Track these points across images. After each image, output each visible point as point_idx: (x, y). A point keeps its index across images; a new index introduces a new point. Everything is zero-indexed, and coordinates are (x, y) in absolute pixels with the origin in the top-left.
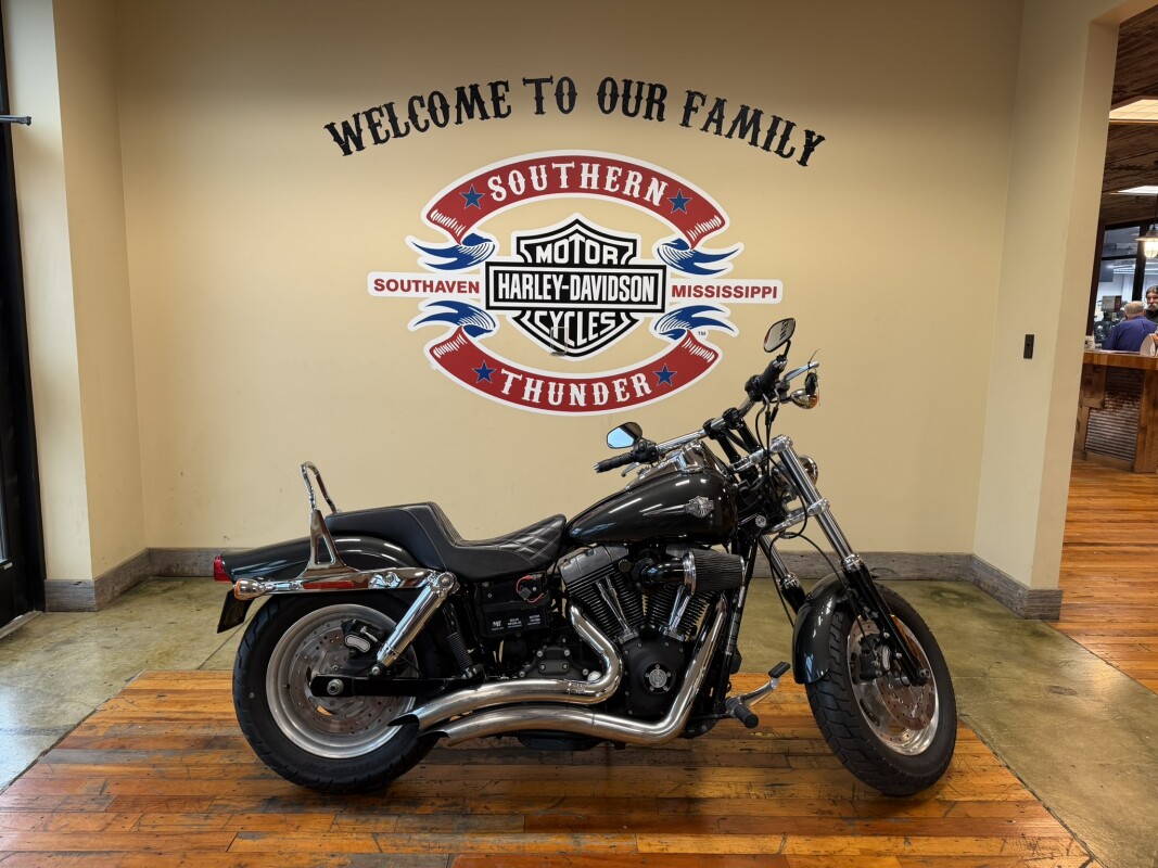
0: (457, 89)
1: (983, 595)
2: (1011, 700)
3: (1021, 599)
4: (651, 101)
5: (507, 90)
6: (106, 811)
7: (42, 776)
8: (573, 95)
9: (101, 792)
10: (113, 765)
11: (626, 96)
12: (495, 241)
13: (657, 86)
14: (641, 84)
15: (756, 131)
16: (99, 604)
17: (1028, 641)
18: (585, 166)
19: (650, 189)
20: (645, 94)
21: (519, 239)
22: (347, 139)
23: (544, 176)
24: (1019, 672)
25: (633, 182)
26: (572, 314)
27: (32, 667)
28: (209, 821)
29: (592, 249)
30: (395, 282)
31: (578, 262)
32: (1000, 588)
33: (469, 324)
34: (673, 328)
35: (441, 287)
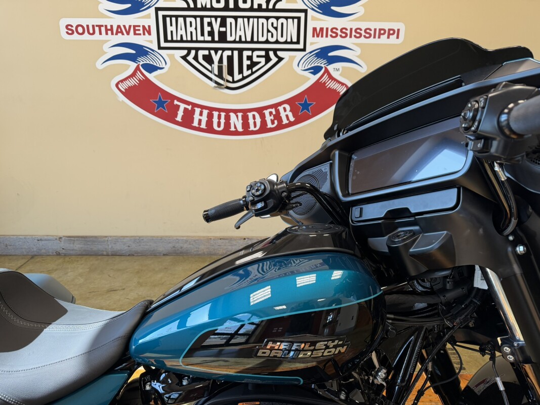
26: (229, 53)
31: (233, 5)
33: (145, 62)
34: (313, 65)
35: (119, 30)
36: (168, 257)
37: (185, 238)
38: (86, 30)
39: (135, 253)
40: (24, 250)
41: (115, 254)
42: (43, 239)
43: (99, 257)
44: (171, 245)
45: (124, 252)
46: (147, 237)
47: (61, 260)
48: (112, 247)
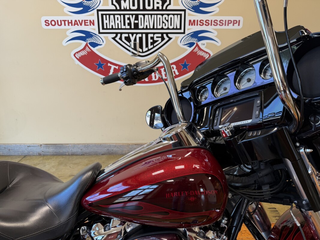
26: (140, 35)
30: (55, 21)
33: (91, 41)
34: (189, 42)
35: (76, 23)
36: (104, 156)
37: (114, 144)
38: (57, 23)
39: (85, 154)
40: (20, 153)
41: (73, 155)
42: (31, 146)
43: (64, 156)
44: (106, 149)
45: (78, 153)
46: (92, 144)
47: (41, 158)
48: (71, 150)
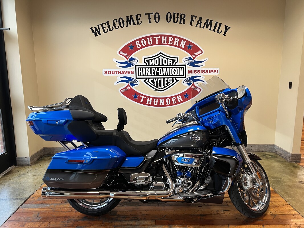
0: (126, 17)
1: (278, 156)
2: (289, 186)
3: (289, 157)
4: (181, 18)
5: (140, 17)
6: (40, 221)
7: (21, 212)
8: (159, 18)
9: (38, 216)
10: (40, 208)
11: (174, 17)
12: (138, 59)
13: (182, 14)
14: (178, 14)
15: (211, 26)
16: (31, 163)
17: (292, 169)
18: (163, 37)
19: (181, 43)
20: (179, 17)
21: (145, 58)
22: (96, 32)
23: (151, 40)
24: (290, 178)
25: (176, 41)
26: (160, 79)
27: (15, 181)
28: (68, 224)
29: (165, 61)
30: (110, 72)
31: (161, 64)
32: (283, 153)
33: (131, 83)
34: (188, 83)
35: (123, 73)
